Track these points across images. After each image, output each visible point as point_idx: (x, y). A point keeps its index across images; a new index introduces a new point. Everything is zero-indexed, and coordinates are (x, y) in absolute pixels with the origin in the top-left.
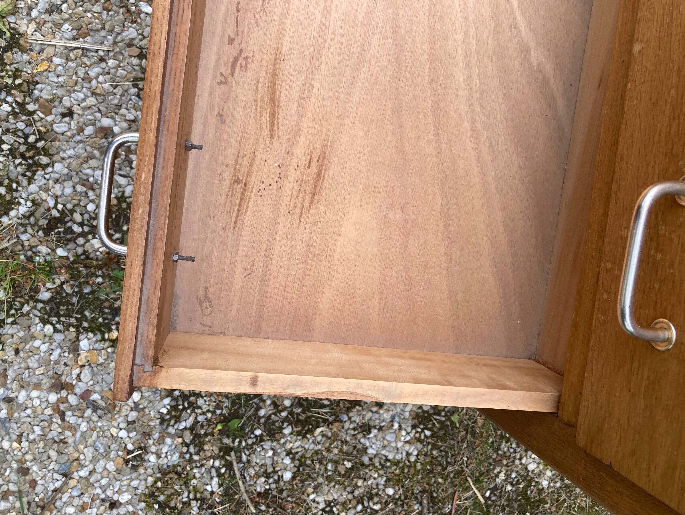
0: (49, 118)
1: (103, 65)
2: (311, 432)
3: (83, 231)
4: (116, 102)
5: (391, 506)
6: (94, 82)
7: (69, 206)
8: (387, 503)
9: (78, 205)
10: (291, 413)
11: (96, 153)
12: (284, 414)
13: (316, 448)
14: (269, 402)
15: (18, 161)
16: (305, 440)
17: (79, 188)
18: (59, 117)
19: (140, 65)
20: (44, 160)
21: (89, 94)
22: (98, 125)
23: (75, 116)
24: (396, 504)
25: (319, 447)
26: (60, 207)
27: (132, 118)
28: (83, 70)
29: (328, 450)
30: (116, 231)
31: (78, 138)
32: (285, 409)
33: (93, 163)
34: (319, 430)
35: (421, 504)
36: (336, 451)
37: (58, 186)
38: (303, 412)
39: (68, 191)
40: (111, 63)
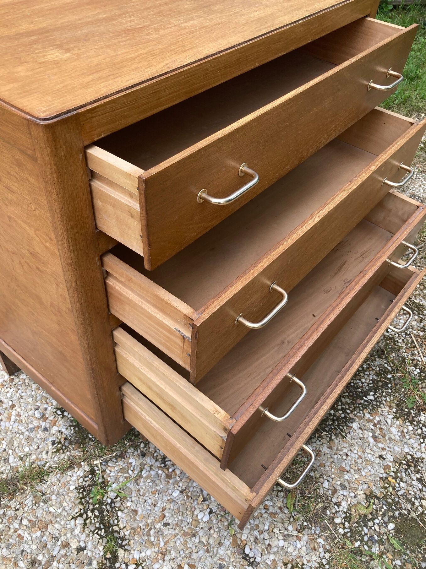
0: (391, 464)
1: (349, 454)
2: (419, 304)
3: (423, 426)
4: (360, 440)
5: (419, 264)
6: (359, 454)
7: (418, 437)
8: (419, 266)
9: (414, 434)
10: (419, 314)
11: (387, 438)
12: (422, 316)
13: (423, 299)
14: (422, 324)
15: (420, 468)
16: (424, 304)
17: (407, 437)
18: (386, 460)
19: (336, 438)
20: (409, 457)
21: (366, 453)
22: (375, 443)
23: (380, 454)
24: (416, 263)
25: (421, 299)
26: (422, 441)
27: (360, 430)
28: (358, 460)
29: (420, 295)
30: (411, 413)
31: (387, 448)
32: (419, 317)
33: (392, 437)
34: (416, 301)
35: (408, 255)
36: (417, 292)
37: (415, 446)
38: (414, 310)
39: (412, 441)
40: (345, 451)
